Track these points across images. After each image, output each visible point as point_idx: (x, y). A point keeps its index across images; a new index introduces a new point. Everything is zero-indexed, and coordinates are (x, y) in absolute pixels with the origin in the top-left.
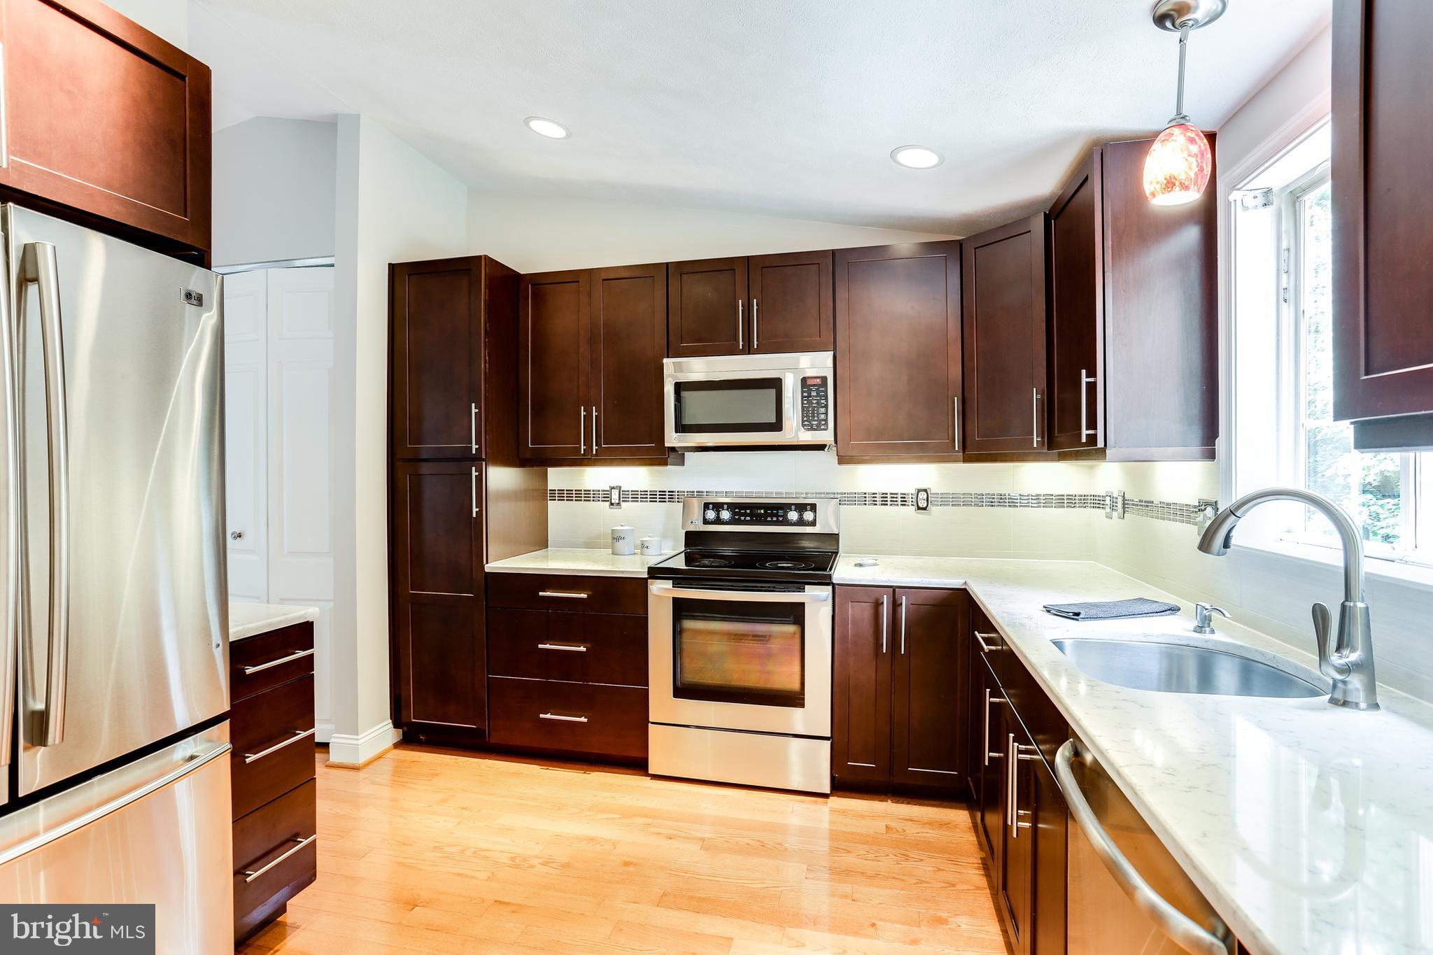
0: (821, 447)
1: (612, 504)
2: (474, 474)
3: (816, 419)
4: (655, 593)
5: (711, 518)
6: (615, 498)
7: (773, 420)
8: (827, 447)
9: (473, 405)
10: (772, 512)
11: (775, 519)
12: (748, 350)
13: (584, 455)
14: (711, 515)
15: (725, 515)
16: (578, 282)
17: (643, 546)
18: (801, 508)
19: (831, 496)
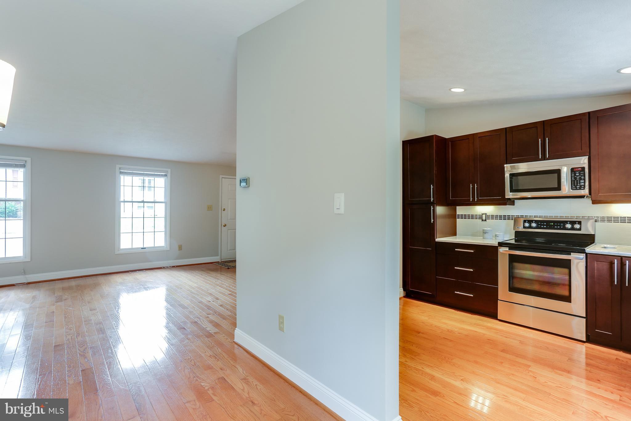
0: (582, 197)
1: (483, 220)
2: (432, 208)
3: (579, 185)
4: (501, 252)
5: (527, 226)
6: (484, 218)
7: (557, 186)
8: (586, 197)
9: (432, 185)
10: (557, 224)
11: (559, 227)
12: (544, 158)
13: (472, 201)
14: (527, 225)
15: (534, 225)
16: (469, 139)
17: (496, 236)
18: (573, 223)
19: (589, 218)
